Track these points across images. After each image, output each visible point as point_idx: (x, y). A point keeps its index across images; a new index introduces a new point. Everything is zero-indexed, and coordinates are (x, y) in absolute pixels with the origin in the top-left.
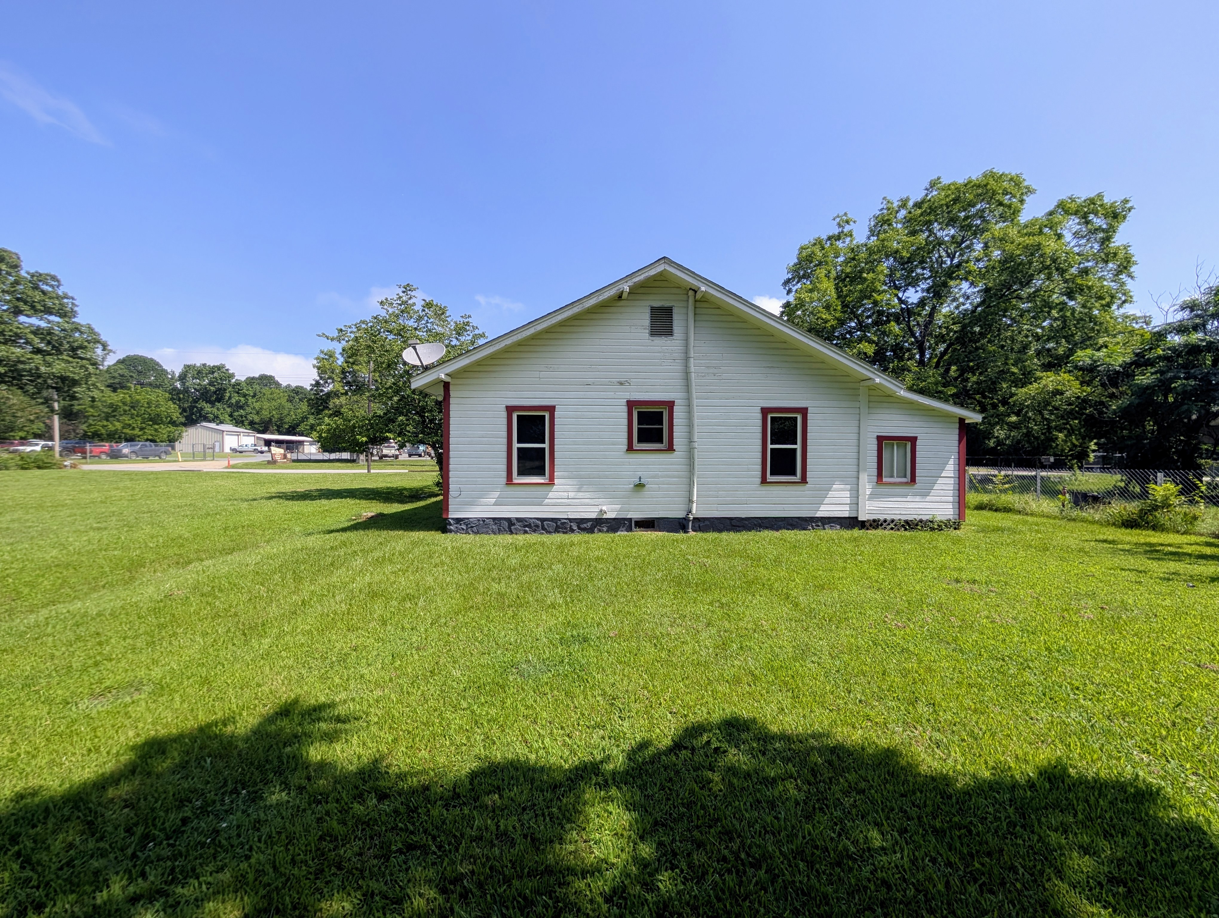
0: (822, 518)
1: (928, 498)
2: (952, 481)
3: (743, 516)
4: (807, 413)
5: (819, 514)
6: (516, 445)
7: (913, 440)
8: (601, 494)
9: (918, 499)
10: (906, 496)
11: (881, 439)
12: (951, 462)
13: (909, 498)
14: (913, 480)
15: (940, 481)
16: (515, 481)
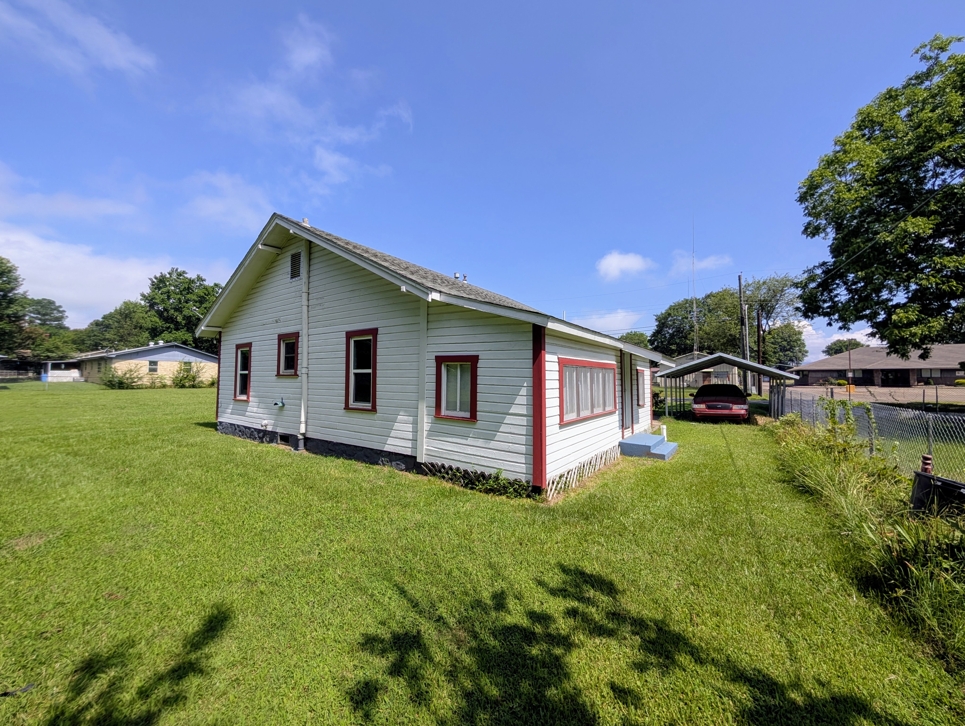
0: (390, 453)
1: (493, 444)
2: (524, 421)
3: (335, 441)
4: (377, 334)
5: (387, 448)
6: (239, 372)
7: (474, 360)
8: (266, 411)
9: (480, 442)
10: (466, 437)
11: (440, 360)
12: (524, 391)
13: (470, 441)
14: (473, 417)
15: (508, 419)
16: (238, 398)
